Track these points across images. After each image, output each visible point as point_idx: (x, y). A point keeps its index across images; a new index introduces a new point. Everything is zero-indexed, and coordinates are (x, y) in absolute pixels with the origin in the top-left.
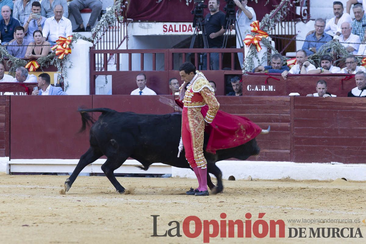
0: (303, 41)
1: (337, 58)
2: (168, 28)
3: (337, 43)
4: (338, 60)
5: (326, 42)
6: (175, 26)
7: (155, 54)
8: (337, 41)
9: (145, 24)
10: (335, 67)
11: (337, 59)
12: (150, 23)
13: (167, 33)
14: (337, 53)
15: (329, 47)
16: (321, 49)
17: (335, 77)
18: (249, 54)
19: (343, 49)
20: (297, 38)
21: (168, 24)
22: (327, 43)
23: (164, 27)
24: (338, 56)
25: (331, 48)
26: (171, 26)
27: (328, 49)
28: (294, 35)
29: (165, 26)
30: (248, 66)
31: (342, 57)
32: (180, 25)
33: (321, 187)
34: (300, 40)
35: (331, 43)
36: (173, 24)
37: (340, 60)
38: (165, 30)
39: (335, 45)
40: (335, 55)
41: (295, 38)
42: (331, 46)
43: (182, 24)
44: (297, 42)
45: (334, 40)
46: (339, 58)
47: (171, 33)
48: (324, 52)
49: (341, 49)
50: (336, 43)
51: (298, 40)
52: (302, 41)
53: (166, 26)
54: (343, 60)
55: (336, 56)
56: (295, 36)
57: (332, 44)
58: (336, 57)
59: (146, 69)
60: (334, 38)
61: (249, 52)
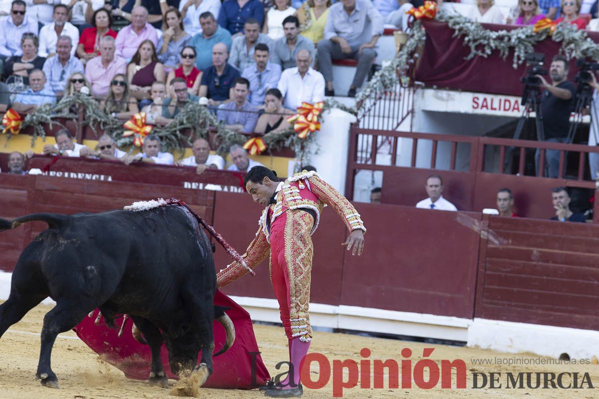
2: (480, 102)
6: (492, 100)
7: (456, 143)
9: (444, 93)
12: (452, 93)
13: (480, 111)
21: (481, 97)
23: (474, 101)
26: (485, 100)
29: (476, 100)
32: (500, 100)
36: (489, 97)
38: (475, 105)
43: (503, 98)
47: (484, 111)
53: (478, 99)
59: (439, 166)
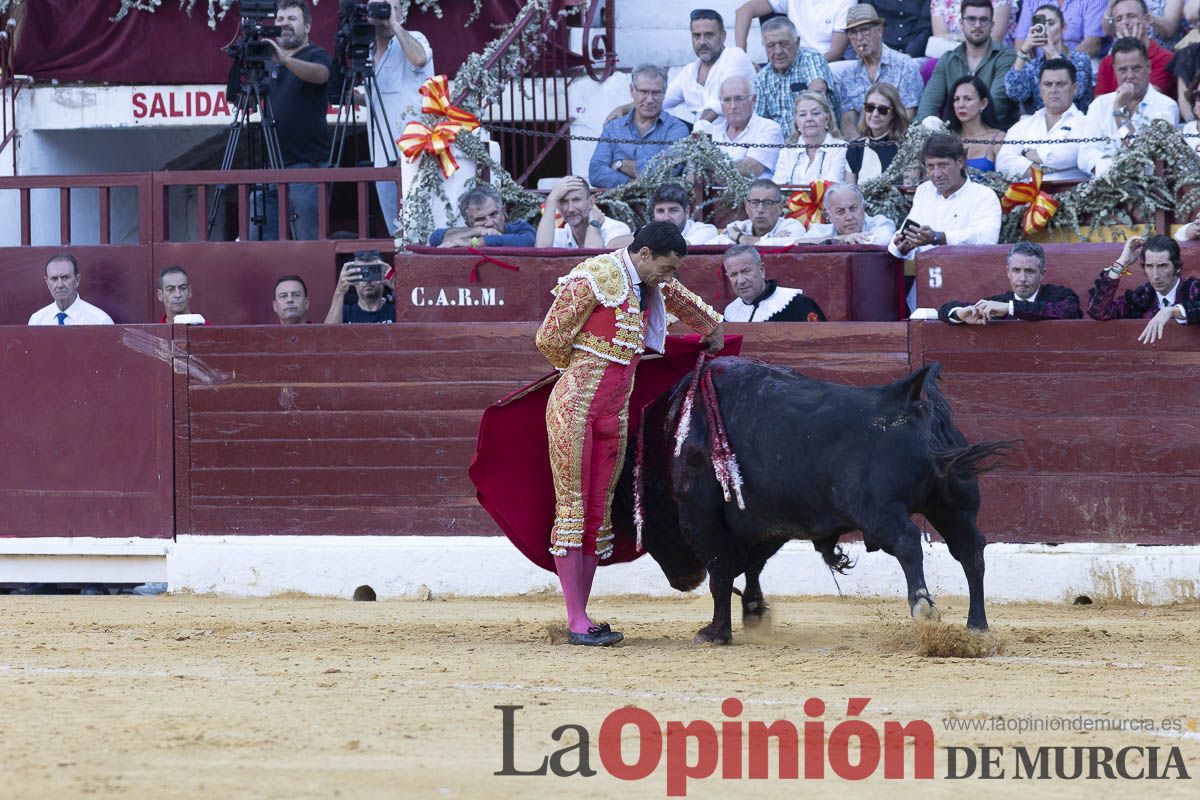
0: (595, 139)
1: (707, 193)
2: (149, 103)
3: (705, 144)
4: (709, 201)
5: (671, 143)
6: (172, 96)
7: (108, 189)
8: (706, 138)
9: (74, 93)
10: (700, 224)
11: (705, 198)
12: (89, 90)
13: (147, 121)
14: (706, 177)
15: (679, 160)
16: (652, 166)
17: (701, 256)
18: (418, 184)
19: (725, 163)
20: (575, 131)
21: (149, 91)
22: (672, 147)
23: (135, 102)
24: (710, 189)
25: (684, 164)
26: (158, 97)
27: (676, 166)
28: (562, 123)
29: (139, 99)
30: (413, 224)
31: (722, 190)
32: (189, 95)
33: (656, 619)
34: (583, 139)
35: (686, 145)
36: (165, 91)
37: (715, 200)
38: (140, 111)
39: (698, 153)
40: (699, 185)
41: (568, 132)
42: (686, 155)
43: (194, 89)
44: (574, 144)
45: (695, 136)
46: (713, 193)
47: (158, 120)
48: (662, 174)
49: (719, 165)
50: (702, 147)
51: (576, 138)
52: (591, 139)
53: (144, 97)
54: (725, 202)
55: (704, 187)
56: (566, 126)
57: (688, 149)
58: (704, 192)
59: (77, 240)
60: (696, 130)
61: (416, 178)
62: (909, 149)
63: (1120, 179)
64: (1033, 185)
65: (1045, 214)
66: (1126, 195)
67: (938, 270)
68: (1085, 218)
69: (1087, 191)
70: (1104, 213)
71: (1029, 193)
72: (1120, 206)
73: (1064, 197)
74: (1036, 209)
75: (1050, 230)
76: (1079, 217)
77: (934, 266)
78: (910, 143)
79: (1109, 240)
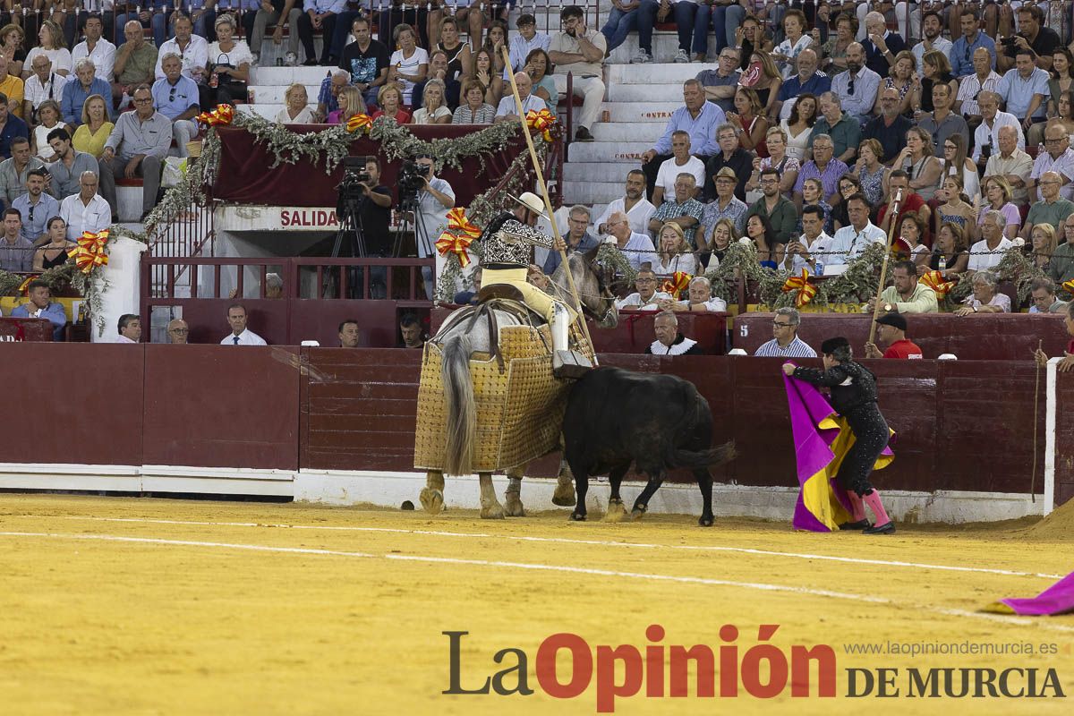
1: (614, 278)
2: (290, 217)
4: (614, 283)
6: (304, 213)
7: (266, 266)
9: (248, 210)
11: (612, 281)
12: (256, 208)
13: (289, 228)
14: (613, 269)
18: (447, 269)
21: (291, 210)
23: (283, 216)
24: (615, 276)
26: (296, 213)
29: (285, 215)
30: (445, 291)
31: (622, 277)
32: (314, 213)
36: (300, 210)
37: (617, 282)
38: (285, 221)
39: (609, 255)
43: (317, 210)
45: (608, 245)
46: (616, 278)
47: (296, 227)
49: (620, 262)
53: (288, 214)
57: (603, 252)
59: (246, 293)
61: (446, 265)
62: (731, 256)
63: (853, 276)
64: (803, 278)
65: (809, 295)
66: (856, 285)
67: (746, 327)
68: (832, 298)
69: (834, 283)
70: (843, 296)
71: (800, 283)
72: (853, 292)
73: (821, 286)
74: (803, 292)
75: (812, 305)
76: (829, 298)
77: (744, 324)
78: (731, 251)
79: (846, 311)
